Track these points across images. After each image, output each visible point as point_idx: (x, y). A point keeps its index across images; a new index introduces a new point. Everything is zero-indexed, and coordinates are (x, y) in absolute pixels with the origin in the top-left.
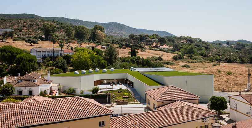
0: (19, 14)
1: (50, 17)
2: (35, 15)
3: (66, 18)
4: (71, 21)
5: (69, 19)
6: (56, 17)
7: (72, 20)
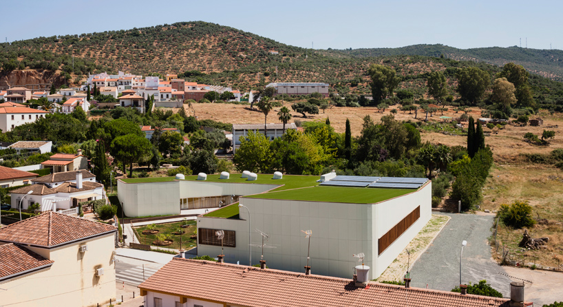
0: (409, 47)
1: (480, 49)
2: (444, 45)
3: (524, 47)
4: (533, 55)
5: (530, 49)
6: (495, 47)
7: (539, 51)
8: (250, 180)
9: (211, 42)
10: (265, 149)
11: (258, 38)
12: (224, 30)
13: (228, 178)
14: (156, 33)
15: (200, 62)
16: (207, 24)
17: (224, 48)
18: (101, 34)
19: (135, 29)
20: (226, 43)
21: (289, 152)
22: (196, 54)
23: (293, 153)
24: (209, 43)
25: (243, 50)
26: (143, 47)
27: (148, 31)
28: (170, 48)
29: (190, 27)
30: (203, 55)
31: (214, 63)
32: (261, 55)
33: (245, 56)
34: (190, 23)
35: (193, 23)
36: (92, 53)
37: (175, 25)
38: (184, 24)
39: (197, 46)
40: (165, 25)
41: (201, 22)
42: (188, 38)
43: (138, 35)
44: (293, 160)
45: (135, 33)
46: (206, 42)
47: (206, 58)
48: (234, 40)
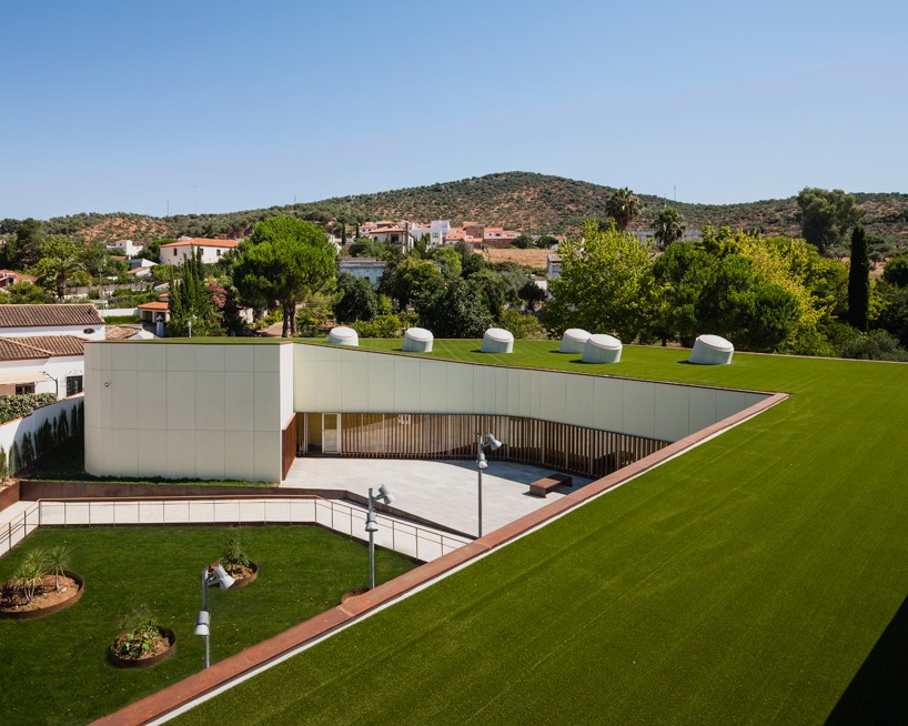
8: (591, 360)
9: (529, 195)
10: (637, 274)
11: (593, 187)
12: (547, 180)
13: (510, 350)
14: (462, 187)
15: (514, 218)
16: (526, 174)
17: (548, 201)
18: (398, 191)
19: (437, 184)
20: (550, 194)
21: (723, 283)
22: (510, 209)
23: (742, 286)
24: (528, 195)
25: (572, 201)
26: (444, 204)
27: (453, 185)
28: (477, 204)
29: (503, 178)
30: (519, 209)
31: (532, 219)
32: (598, 207)
33: (574, 209)
34: (505, 173)
35: (508, 174)
36: (386, 211)
37: (485, 177)
38: (497, 175)
39: (512, 199)
40: (474, 178)
41: (518, 173)
42: (500, 191)
43: (440, 191)
44: (744, 307)
45: (437, 188)
46: (524, 194)
47: (521, 213)
48: (561, 189)
